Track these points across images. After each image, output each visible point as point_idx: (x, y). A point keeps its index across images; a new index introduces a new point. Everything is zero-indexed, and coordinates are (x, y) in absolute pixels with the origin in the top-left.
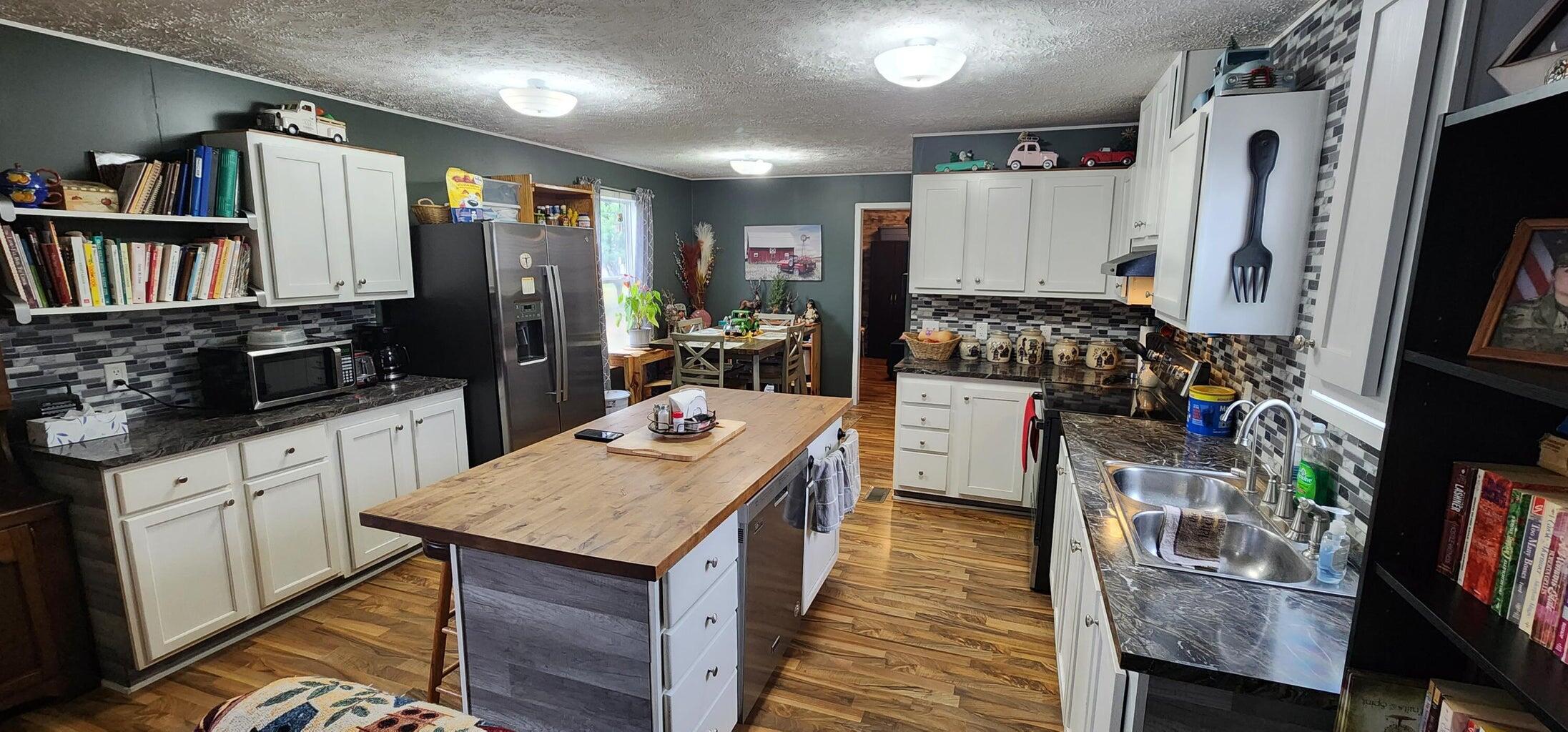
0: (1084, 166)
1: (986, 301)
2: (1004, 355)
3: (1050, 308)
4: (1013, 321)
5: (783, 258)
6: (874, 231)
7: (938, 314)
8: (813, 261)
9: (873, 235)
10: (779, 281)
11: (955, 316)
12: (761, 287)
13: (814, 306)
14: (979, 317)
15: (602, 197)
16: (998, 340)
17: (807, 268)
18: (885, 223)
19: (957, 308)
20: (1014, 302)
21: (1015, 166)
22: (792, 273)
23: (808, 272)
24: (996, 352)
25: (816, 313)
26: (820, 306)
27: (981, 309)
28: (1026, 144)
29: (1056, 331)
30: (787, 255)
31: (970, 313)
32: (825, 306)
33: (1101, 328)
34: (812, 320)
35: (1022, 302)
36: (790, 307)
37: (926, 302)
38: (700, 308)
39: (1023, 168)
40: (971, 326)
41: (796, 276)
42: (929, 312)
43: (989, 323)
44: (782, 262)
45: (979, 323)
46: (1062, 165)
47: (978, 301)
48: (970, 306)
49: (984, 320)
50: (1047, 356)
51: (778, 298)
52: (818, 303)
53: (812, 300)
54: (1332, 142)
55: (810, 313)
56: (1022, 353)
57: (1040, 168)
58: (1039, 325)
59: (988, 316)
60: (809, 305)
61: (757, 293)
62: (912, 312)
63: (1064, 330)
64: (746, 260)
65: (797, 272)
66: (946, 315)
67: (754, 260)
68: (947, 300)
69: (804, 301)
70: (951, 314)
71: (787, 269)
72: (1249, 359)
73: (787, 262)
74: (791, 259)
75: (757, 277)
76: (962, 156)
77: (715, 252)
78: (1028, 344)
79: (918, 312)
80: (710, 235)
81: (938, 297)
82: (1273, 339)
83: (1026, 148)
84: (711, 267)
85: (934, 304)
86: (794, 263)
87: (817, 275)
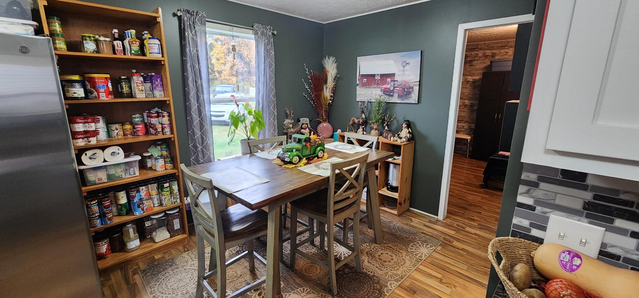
5: (385, 83)
6: (486, 65)
8: (411, 85)
9: (486, 68)
10: (380, 103)
12: (366, 107)
13: (409, 126)
15: (207, 29)
17: (406, 92)
18: (497, 58)
22: (392, 96)
23: (406, 95)
25: (409, 133)
26: (415, 126)
30: (389, 80)
32: (421, 127)
34: (404, 139)
36: (387, 125)
38: (325, 121)
41: (395, 99)
44: (384, 86)
51: (379, 117)
52: (414, 124)
53: (408, 121)
55: (405, 133)
60: (404, 125)
61: (363, 112)
62: (522, 189)
64: (358, 85)
65: (396, 95)
67: (364, 85)
69: (401, 120)
71: (388, 92)
73: (388, 86)
74: (392, 84)
75: (365, 99)
77: (336, 79)
79: (538, 193)
80: (335, 65)
84: (334, 90)
86: (394, 87)
87: (414, 98)
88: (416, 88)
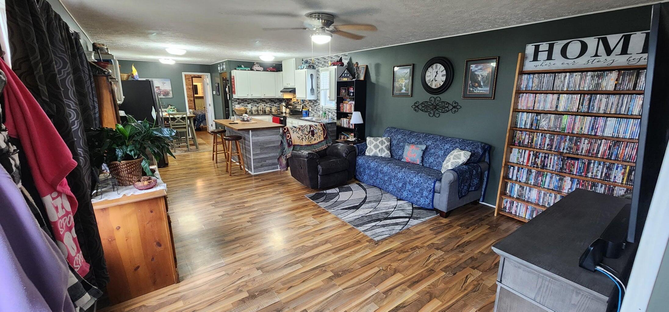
0: (268, 71)
2: (257, 111)
3: (263, 100)
7: (239, 103)
8: (169, 91)
14: (248, 103)
16: (254, 108)
17: (166, 93)
19: (243, 101)
21: (255, 70)
24: (255, 111)
26: (174, 106)
27: (249, 101)
28: (257, 65)
29: (265, 105)
31: (246, 103)
33: (272, 104)
37: (236, 101)
39: (257, 70)
40: (246, 106)
42: (237, 103)
43: (251, 105)
45: (248, 105)
46: (265, 70)
48: (246, 101)
50: (265, 111)
54: (318, 76)
56: (260, 110)
57: (260, 71)
58: (261, 104)
59: (250, 103)
63: (266, 105)
68: (241, 100)
70: (242, 103)
72: (310, 104)
76: (242, 66)
78: (261, 108)
81: (238, 99)
82: (314, 100)
85: (238, 101)
87: (171, 96)
88: (171, 92)
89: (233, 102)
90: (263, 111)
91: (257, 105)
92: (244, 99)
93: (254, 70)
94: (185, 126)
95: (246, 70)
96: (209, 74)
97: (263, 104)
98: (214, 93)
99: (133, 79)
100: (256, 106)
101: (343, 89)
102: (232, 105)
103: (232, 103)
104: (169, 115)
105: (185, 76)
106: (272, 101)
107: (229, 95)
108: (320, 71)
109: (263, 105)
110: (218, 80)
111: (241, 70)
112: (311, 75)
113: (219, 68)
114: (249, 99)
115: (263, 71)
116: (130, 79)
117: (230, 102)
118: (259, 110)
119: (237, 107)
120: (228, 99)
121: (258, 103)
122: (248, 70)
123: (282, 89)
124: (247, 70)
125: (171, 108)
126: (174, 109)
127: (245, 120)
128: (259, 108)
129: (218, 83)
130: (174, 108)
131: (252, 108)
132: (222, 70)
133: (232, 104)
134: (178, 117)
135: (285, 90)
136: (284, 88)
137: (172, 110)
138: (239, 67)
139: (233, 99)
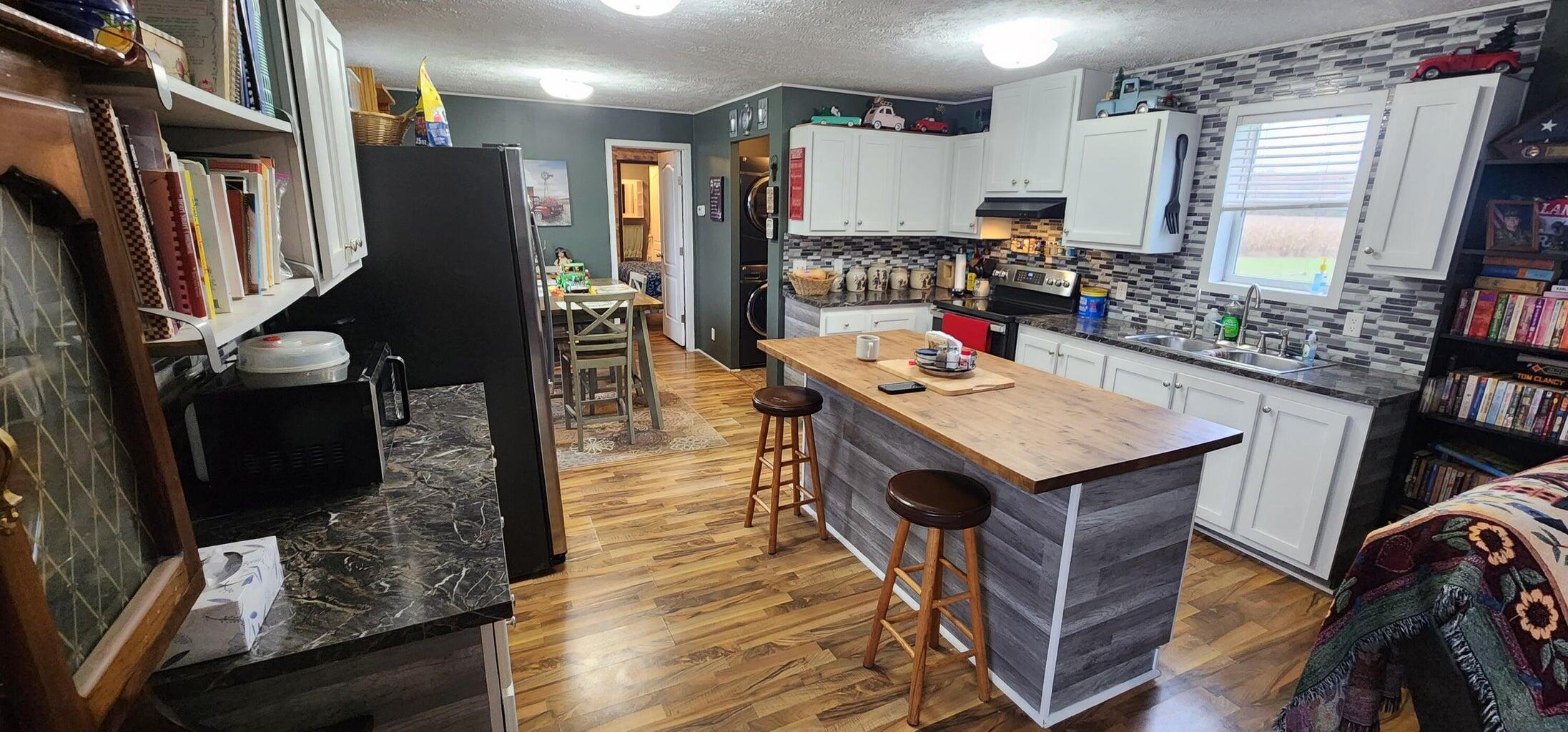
0: (919, 131)
1: (841, 241)
2: (864, 287)
3: (884, 244)
4: (859, 256)
7: (805, 254)
8: (559, 203)
11: (818, 254)
14: (836, 255)
16: (856, 274)
17: (553, 211)
19: (819, 247)
20: (889, 240)
21: (876, 125)
23: (554, 215)
24: (859, 285)
27: (837, 247)
28: (885, 108)
29: (887, 263)
31: (830, 252)
33: (914, 258)
35: (866, 240)
37: (795, 244)
39: (883, 128)
40: (830, 263)
42: (798, 252)
43: (844, 260)
45: (836, 260)
46: (909, 128)
47: (835, 241)
48: (829, 245)
49: (840, 257)
50: (891, 286)
53: (562, 249)
56: (875, 284)
57: (893, 129)
58: (877, 259)
59: (842, 254)
60: (561, 254)
62: (784, 253)
63: (893, 261)
66: (812, 254)
68: (812, 240)
70: (815, 253)
76: (834, 110)
79: (789, 253)
81: (803, 238)
83: (885, 111)
85: (802, 245)
87: (565, 219)
88: (567, 207)
89: (786, 248)
90: (884, 284)
91: (865, 262)
92: (822, 237)
93: (873, 127)
94: (622, 345)
95: (846, 126)
96: (689, 145)
97: (883, 256)
98: (702, 211)
99: (419, 141)
100: (859, 263)
101: (1502, 209)
102: (782, 261)
103: (782, 251)
104: (568, 302)
105: (615, 149)
106: (914, 245)
107: (776, 222)
108: (1230, 121)
109: (883, 260)
110: (723, 166)
111: (828, 125)
112: (1182, 140)
113: (733, 122)
114: (839, 239)
115: (902, 130)
116: (410, 140)
117: (773, 249)
118: (872, 279)
119: (799, 268)
120: (770, 235)
121: (866, 254)
122: (855, 126)
123: (978, 202)
124: (851, 124)
125: (571, 269)
126: (580, 274)
127: (950, 366)
128: (873, 273)
129: (723, 178)
130: (581, 268)
131: (846, 271)
132: (749, 129)
133: (781, 256)
134: (601, 311)
135: (988, 207)
136: (987, 200)
137: (574, 275)
138: (818, 114)
139: (786, 238)
